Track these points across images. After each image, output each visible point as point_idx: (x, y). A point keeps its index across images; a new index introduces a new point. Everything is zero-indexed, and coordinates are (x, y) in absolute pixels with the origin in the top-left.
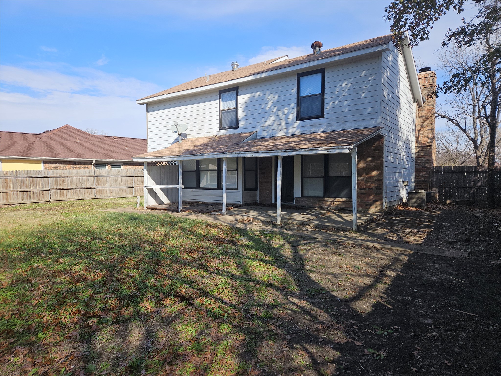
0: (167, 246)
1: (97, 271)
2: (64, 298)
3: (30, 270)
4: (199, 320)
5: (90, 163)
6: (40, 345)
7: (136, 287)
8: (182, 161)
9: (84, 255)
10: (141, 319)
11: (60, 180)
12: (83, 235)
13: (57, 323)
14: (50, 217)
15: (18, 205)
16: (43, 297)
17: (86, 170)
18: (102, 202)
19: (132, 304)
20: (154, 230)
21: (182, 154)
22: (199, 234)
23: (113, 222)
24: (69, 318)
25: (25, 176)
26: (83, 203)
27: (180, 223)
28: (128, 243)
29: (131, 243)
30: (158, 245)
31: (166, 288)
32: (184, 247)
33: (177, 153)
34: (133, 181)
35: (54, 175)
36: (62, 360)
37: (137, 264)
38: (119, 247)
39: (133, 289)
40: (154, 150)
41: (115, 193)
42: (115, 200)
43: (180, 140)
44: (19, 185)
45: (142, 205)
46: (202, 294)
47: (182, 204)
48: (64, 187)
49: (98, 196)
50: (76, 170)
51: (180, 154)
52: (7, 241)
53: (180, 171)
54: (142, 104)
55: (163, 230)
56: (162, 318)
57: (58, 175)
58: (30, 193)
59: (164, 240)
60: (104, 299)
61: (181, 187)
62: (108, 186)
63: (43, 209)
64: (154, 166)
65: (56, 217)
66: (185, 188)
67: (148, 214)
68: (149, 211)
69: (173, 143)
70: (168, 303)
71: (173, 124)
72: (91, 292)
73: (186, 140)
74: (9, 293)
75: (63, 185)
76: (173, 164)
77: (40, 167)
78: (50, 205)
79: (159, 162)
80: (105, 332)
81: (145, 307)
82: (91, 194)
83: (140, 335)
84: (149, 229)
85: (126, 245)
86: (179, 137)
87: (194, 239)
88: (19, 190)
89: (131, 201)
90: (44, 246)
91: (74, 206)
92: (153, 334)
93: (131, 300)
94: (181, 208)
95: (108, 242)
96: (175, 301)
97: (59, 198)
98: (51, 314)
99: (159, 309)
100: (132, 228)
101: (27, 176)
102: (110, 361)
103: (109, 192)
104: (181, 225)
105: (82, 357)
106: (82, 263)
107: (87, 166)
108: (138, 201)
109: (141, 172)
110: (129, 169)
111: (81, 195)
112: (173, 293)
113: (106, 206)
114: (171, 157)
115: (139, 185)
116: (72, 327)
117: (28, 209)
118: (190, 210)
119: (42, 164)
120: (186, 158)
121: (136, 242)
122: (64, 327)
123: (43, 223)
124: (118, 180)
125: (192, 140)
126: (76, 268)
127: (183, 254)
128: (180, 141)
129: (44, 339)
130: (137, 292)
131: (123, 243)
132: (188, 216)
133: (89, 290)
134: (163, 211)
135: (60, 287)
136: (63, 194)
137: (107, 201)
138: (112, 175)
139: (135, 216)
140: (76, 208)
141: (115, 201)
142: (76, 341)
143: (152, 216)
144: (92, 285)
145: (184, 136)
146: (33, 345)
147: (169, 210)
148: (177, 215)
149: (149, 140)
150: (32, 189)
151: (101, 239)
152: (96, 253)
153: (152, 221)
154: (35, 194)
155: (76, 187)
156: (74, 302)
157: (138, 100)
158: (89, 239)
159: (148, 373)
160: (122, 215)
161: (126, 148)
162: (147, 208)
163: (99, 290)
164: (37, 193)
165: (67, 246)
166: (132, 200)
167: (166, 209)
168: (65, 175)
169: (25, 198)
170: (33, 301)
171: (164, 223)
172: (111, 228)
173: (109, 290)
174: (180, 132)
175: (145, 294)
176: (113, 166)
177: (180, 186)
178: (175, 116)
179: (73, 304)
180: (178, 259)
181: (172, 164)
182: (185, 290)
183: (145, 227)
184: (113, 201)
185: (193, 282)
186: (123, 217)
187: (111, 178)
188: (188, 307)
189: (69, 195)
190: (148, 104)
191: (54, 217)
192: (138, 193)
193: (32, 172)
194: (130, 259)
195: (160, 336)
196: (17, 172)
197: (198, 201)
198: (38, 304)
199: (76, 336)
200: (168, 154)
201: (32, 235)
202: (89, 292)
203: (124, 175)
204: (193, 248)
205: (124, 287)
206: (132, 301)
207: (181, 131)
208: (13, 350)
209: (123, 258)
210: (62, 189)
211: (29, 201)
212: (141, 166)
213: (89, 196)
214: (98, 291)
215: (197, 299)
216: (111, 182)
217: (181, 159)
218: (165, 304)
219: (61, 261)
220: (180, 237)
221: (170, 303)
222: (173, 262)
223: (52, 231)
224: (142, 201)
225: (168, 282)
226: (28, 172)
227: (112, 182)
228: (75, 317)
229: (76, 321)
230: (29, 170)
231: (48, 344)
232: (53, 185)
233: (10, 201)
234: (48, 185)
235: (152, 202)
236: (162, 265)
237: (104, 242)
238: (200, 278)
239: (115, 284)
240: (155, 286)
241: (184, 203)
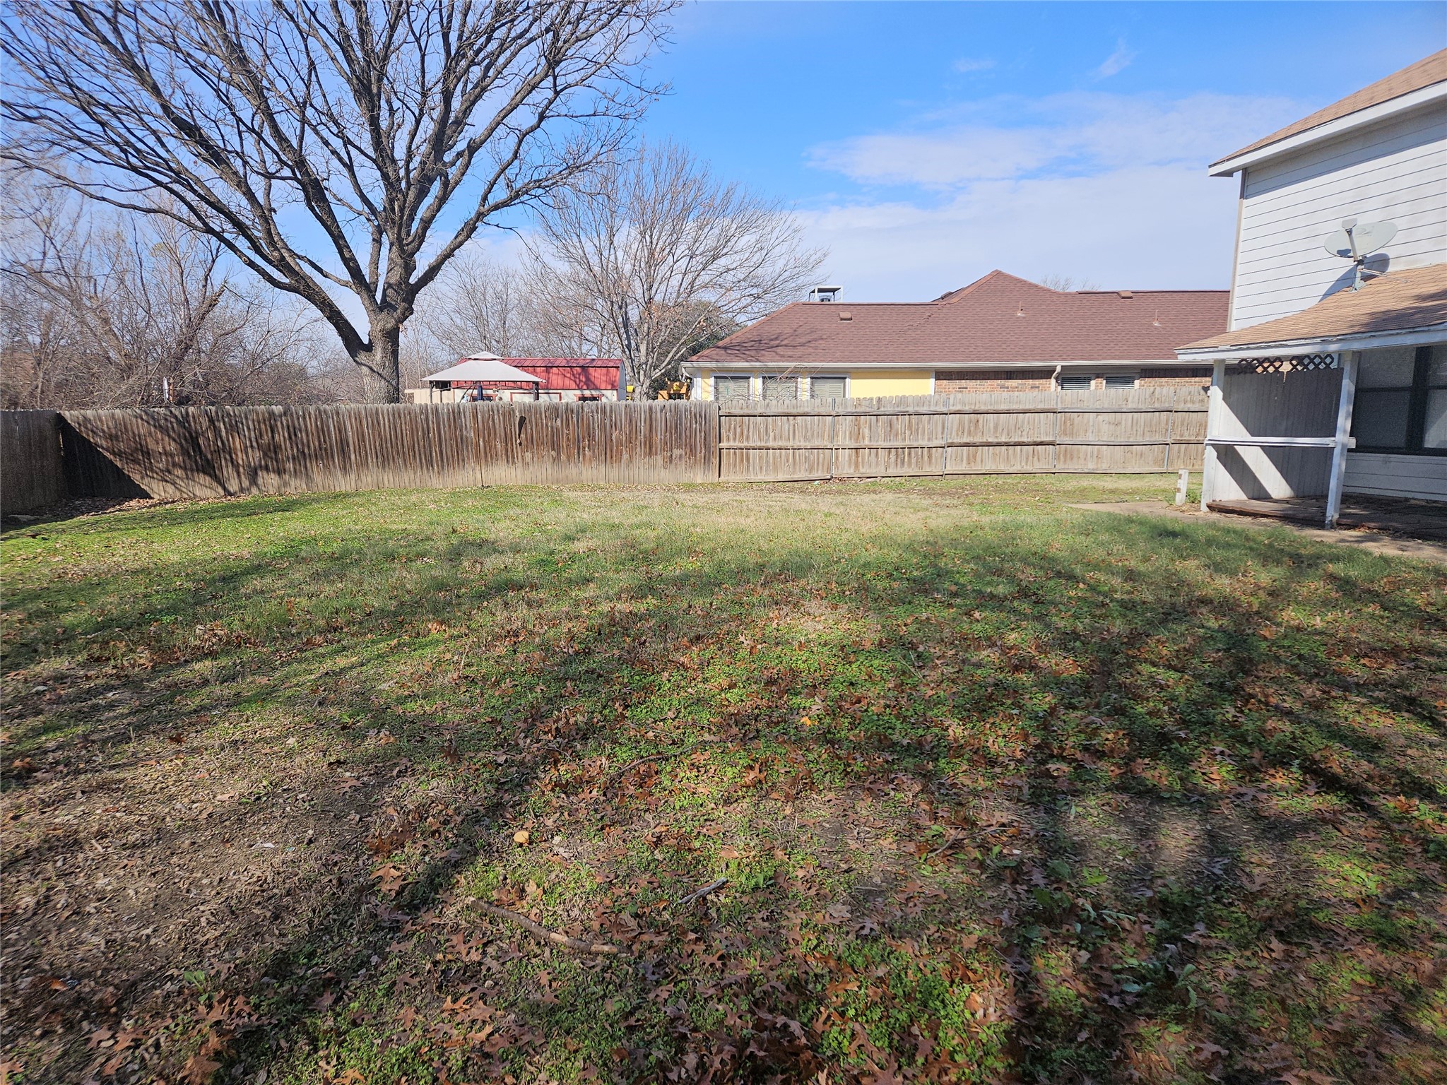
0: (1279, 625)
1: (1065, 655)
2: (990, 698)
3: (912, 623)
4: (1395, 858)
5: (1046, 373)
6: (943, 784)
7: (1178, 716)
8: (1358, 355)
9: (1029, 611)
10: (1192, 800)
11: (970, 421)
12: (1024, 560)
13: (978, 749)
14: (946, 511)
15: (878, 480)
16: (944, 685)
17: (1035, 392)
18: (1072, 484)
19: (1164, 755)
20: (1232, 573)
21: (1362, 330)
22: (1404, 604)
23: (1105, 537)
24: (1002, 744)
25: (897, 410)
26: (1022, 482)
27: (1331, 561)
28: (1151, 598)
29: (1160, 600)
30: (1248, 616)
31: (1274, 740)
32: (1341, 634)
33: (1343, 325)
34: (1167, 424)
35: (958, 407)
36: (993, 828)
37: (1177, 657)
38: (1123, 604)
39: (1169, 721)
40: (1255, 322)
41: (1110, 459)
42: (1108, 478)
43: (1358, 280)
44: (881, 432)
45: (1193, 499)
46: (1410, 788)
47: (1343, 502)
48: (978, 440)
49: (1060, 467)
50: (1011, 393)
51: (1356, 329)
52: (864, 556)
53: (1348, 387)
54: (1228, 174)
55: (1265, 577)
56: (1257, 816)
57: (967, 408)
58: (904, 453)
59: (1266, 608)
60: (1087, 725)
61: (1343, 446)
62: (1091, 438)
63: (929, 493)
64: (1248, 375)
65: (959, 512)
66: (1360, 448)
67: (1213, 525)
68: (1216, 516)
69: (1326, 295)
70: (1279, 781)
71: (1337, 226)
72: (1053, 701)
73: (1382, 278)
74: (876, 663)
75: (976, 434)
76: (1322, 366)
77: (926, 387)
78: (942, 484)
79: (1267, 359)
80: (1092, 802)
81: (1203, 774)
82: (1043, 460)
83: (1188, 840)
84: (1218, 568)
85: (1144, 603)
86: (1353, 271)
87: (1382, 617)
88: (881, 444)
89: (1158, 484)
90: (939, 575)
91: (999, 489)
92: (1230, 849)
93: (1162, 745)
94: (1336, 516)
95: (1092, 589)
96: (1306, 783)
97: (963, 467)
98: (964, 725)
99: (1249, 790)
100: (1162, 559)
101: (899, 409)
102: (1107, 870)
103: (1092, 456)
104: (1331, 568)
105: (1036, 839)
106: (1025, 629)
107: (1037, 382)
108: (1183, 484)
109: (1197, 398)
110: (1158, 389)
111: (1018, 461)
112: (1297, 758)
113: (1082, 494)
114: (1319, 340)
115: (1186, 438)
116: (1011, 768)
117: (898, 490)
118: (1372, 525)
119: (932, 381)
120: (1375, 343)
121: (1174, 600)
122: (992, 762)
123: (933, 524)
124: (1123, 422)
125: (1409, 277)
126: (1013, 637)
127: (1340, 656)
128: (1358, 283)
129: (952, 774)
130: (1180, 730)
131: (1136, 597)
132: (1362, 542)
133: (1046, 694)
134: (1264, 520)
135: (979, 672)
136: (975, 457)
137: (1085, 482)
138: (1106, 406)
139: (1170, 528)
140: (1004, 496)
141: (1109, 483)
142: (1022, 801)
143: (1229, 532)
144: (1053, 685)
145: (1376, 264)
146: (930, 780)
147: (1286, 518)
148: (1318, 536)
149: (1237, 292)
150: (907, 442)
151: (1071, 577)
152: (1061, 611)
153: (1228, 546)
154: (913, 455)
155: (1007, 440)
156: (1014, 712)
157: (1215, 164)
158: (1040, 573)
159: (1213, 935)
160: (1132, 521)
161: (1156, 324)
162: (1211, 508)
163: (1073, 701)
164: (917, 454)
165: (989, 583)
166: (1162, 483)
167: (1278, 513)
168: (983, 408)
169: (892, 465)
170: (922, 688)
171: (1269, 555)
172: (1100, 553)
173: (1098, 706)
174: (1360, 253)
175: (1204, 738)
176: (1110, 380)
177: (1342, 438)
178: (1349, 196)
179: (1011, 717)
180: (1317, 668)
181: (1317, 366)
182: (1340, 760)
183: (1204, 560)
184: (1102, 483)
185: (1376, 747)
186: (1134, 529)
187: (1102, 417)
188: (1349, 810)
189: (988, 461)
190: (1247, 171)
191: (953, 512)
192: (1180, 461)
193: (910, 400)
194: (1158, 641)
195: (1253, 860)
196: (879, 400)
197: (1409, 495)
198: (935, 697)
199: (1020, 788)
200: (1306, 331)
201: (910, 547)
202: (1047, 700)
203: (1143, 407)
204: (1380, 644)
205: (1139, 709)
206: (1165, 747)
207: (1365, 248)
208: (893, 776)
209: (1134, 638)
210: (974, 445)
211: (899, 471)
212: (1197, 379)
213: (1037, 466)
214: (1070, 703)
215: (1387, 796)
216: (1102, 428)
217: (1356, 346)
218: (1268, 783)
219: (977, 615)
220: (1327, 603)
221: (1287, 784)
222: (1298, 674)
223: (954, 543)
224: (1192, 487)
225: (1280, 725)
226: (902, 400)
227: (1105, 427)
228: (1018, 748)
229: (1019, 755)
230: (904, 397)
231: (960, 786)
232: (954, 433)
233: (862, 470)
234: (942, 433)
235: (1230, 492)
236: (1261, 674)
237: (1081, 585)
238: (1402, 741)
239: (1115, 696)
240: (1234, 725)
241: (1346, 499)
